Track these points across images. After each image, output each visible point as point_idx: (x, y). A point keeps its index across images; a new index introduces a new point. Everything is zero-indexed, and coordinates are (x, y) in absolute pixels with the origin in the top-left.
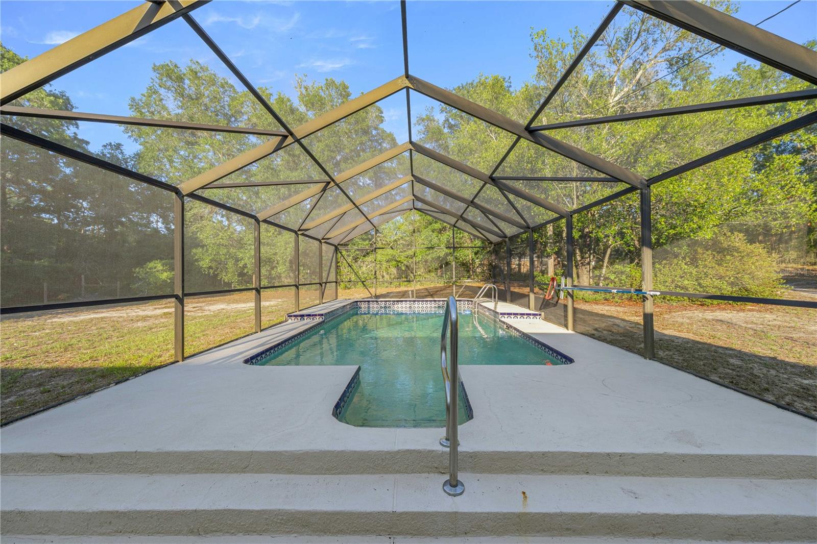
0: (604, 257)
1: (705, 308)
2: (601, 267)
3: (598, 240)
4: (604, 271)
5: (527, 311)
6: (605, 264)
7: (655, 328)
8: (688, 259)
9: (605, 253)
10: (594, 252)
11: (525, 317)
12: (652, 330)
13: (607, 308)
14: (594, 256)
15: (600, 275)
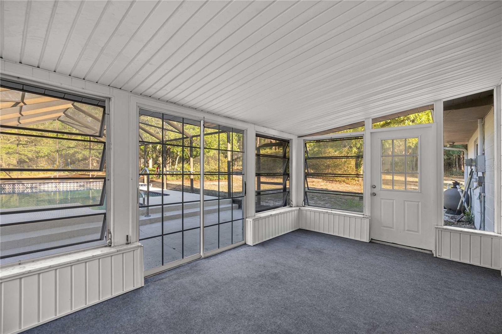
0: (176, 160)
1: (211, 181)
2: (174, 165)
3: (173, 152)
4: (176, 166)
5: (143, 184)
6: (176, 163)
7: (194, 187)
8: (206, 163)
9: (176, 158)
10: (172, 158)
11: (143, 186)
12: (193, 187)
13: (177, 182)
14: (171, 160)
15: (174, 168)
